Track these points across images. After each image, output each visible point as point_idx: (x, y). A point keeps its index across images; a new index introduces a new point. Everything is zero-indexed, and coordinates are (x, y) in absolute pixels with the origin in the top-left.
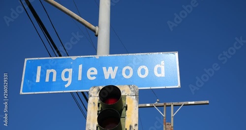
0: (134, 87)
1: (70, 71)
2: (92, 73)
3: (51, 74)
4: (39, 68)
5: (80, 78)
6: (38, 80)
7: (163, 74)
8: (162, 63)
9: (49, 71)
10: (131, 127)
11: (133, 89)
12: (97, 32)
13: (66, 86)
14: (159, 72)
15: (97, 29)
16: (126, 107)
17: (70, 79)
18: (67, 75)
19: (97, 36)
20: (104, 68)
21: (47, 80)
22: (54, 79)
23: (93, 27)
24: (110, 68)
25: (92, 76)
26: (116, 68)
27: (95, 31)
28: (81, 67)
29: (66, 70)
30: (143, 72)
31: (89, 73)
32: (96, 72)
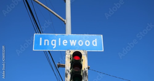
0: (85, 51)
1: (55, 41)
2: (65, 42)
3: (47, 42)
4: (41, 39)
5: (60, 45)
6: (41, 44)
7: (96, 45)
8: (96, 39)
9: (45, 40)
10: (85, 69)
11: (85, 52)
12: (65, 22)
13: (54, 48)
14: (95, 44)
15: (65, 21)
16: (83, 60)
17: (55, 45)
18: (54, 43)
19: (65, 24)
20: (70, 41)
21: (45, 44)
22: (48, 45)
23: (63, 20)
24: (73, 41)
25: (65, 44)
26: (76, 41)
27: (64, 22)
28: (60, 39)
29: (53, 40)
30: (87, 43)
31: (64, 43)
32: (67, 42)
